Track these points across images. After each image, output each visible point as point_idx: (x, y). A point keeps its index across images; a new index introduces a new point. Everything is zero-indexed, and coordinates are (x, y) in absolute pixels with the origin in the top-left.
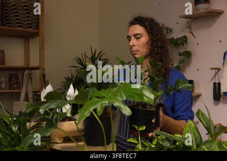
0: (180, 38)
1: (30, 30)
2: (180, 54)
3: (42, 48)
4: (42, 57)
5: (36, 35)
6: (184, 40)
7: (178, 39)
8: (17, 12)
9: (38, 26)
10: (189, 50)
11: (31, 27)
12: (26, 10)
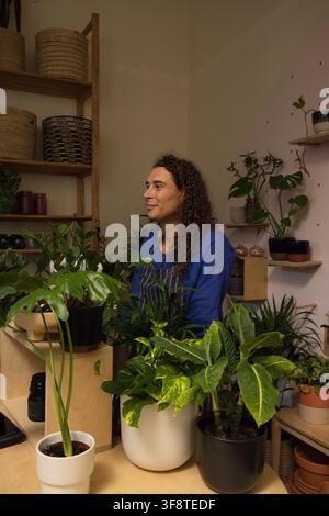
0: (291, 176)
1: (79, 165)
2: (291, 201)
3: (96, 191)
4: (96, 203)
5: (88, 172)
6: (298, 178)
7: (288, 177)
8: (60, 141)
9: (91, 159)
10: (305, 194)
11: (79, 161)
12: (74, 136)
